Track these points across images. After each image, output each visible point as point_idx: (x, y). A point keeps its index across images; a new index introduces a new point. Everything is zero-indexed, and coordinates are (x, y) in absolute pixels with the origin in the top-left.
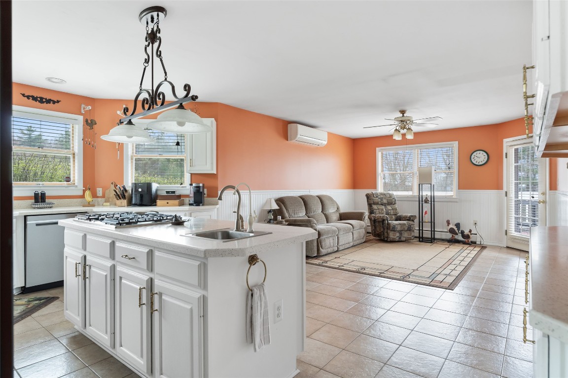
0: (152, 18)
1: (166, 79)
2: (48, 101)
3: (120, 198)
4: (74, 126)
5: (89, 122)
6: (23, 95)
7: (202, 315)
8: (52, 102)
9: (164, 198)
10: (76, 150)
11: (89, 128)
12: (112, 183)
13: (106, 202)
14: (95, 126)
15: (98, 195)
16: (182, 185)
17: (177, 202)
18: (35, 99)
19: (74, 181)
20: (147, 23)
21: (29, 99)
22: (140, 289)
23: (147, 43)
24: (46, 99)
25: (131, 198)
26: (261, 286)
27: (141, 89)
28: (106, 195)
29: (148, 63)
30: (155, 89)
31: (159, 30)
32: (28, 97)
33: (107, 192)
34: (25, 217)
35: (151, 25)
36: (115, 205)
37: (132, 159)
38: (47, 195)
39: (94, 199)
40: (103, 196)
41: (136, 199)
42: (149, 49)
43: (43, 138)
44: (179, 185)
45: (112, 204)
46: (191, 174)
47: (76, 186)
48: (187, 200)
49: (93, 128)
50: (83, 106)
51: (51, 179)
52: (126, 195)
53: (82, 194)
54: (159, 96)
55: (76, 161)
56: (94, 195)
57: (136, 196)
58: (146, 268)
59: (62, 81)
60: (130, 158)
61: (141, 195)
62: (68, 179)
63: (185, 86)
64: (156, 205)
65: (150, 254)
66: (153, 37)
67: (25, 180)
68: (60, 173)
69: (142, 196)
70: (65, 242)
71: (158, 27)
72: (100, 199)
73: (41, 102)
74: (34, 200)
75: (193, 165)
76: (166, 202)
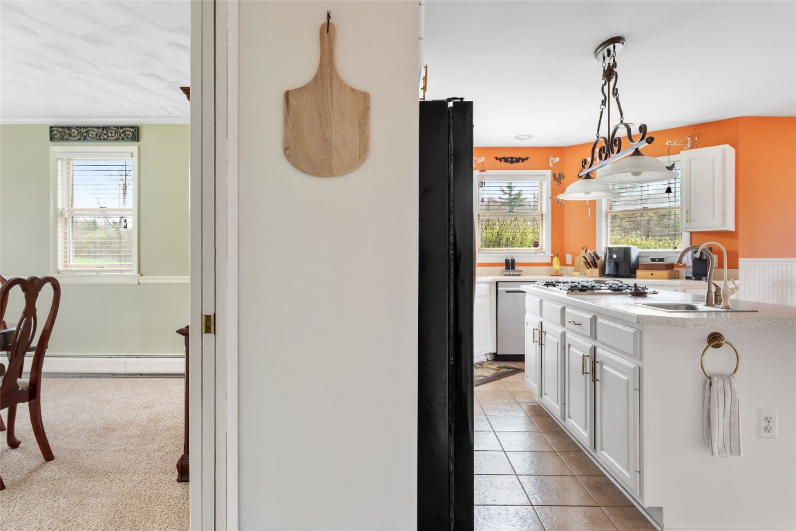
0: (609, 51)
1: (622, 122)
2: (518, 160)
3: (591, 267)
4: (543, 183)
5: (557, 176)
6: (497, 158)
7: (638, 388)
8: (521, 160)
9: (647, 267)
10: (544, 212)
11: (557, 183)
12: (583, 249)
13: (575, 271)
14: (563, 181)
15: (567, 263)
16: (676, 250)
17: (666, 273)
18: (506, 160)
19: (542, 246)
20: (604, 58)
21: (501, 161)
22: (584, 356)
23: (603, 82)
24: (516, 158)
25: (605, 266)
26: (727, 378)
27: (598, 137)
28: (576, 263)
29: (605, 105)
30: (611, 135)
31: (615, 65)
32: (500, 160)
33: (577, 259)
34: (496, 282)
35: (607, 59)
36: (585, 274)
37: (607, 217)
38: (516, 261)
39: (562, 267)
40: (573, 264)
41: (610, 270)
42: (606, 88)
43: (523, 196)
44: (672, 250)
45: (581, 273)
46: (691, 233)
47: (544, 252)
48: (683, 272)
49: (560, 183)
50: (551, 158)
51: (522, 245)
52: (598, 262)
53: (550, 261)
54: (615, 143)
55: (544, 223)
56: (563, 263)
57: (609, 265)
58: (589, 335)
59: (530, 137)
60: (604, 216)
61: (615, 263)
62: (536, 244)
63: (640, 127)
64: (635, 277)
65: (594, 319)
66: (610, 73)
67: (499, 246)
68: (530, 237)
69: (617, 265)
70: (527, 308)
71: (614, 60)
72: (569, 268)
73: (512, 162)
74: (504, 267)
75: (692, 219)
76: (650, 272)
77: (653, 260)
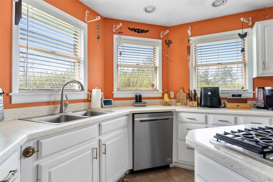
2: (142, 32)
3: (191, 100)
5: (167, 42)
6: (129, 28)
8: (144, 32)
10: (158, 65)
11: (167, 46)
12: (181, 88)
13: (177, 102)
14: (171, 45)
15: (171, 97)
18: (135, 30)
19: (156, 86)
21: (132, 31)
24: (141, 30)
28: (177, 97)
32: (131, 29)
33: (178, 94)
34: (133, 114)
36: (186, 105)
38: (142, 97)
40: (175, 98)
45: (183, 104)
47: (158, 90)
49: (170, 47)
50: (162, 32)
52: (197, 97)
53: (161, 96)
57: (205, 99)
60: (194, 68)
61: (210, 97)
62: (153, 85)
69: (211, 99)
72: (172, 100)
73: (139, 32)
74: (135, 101)
75: (267, 68)
76: (236, 104)
77: (233, 96)
